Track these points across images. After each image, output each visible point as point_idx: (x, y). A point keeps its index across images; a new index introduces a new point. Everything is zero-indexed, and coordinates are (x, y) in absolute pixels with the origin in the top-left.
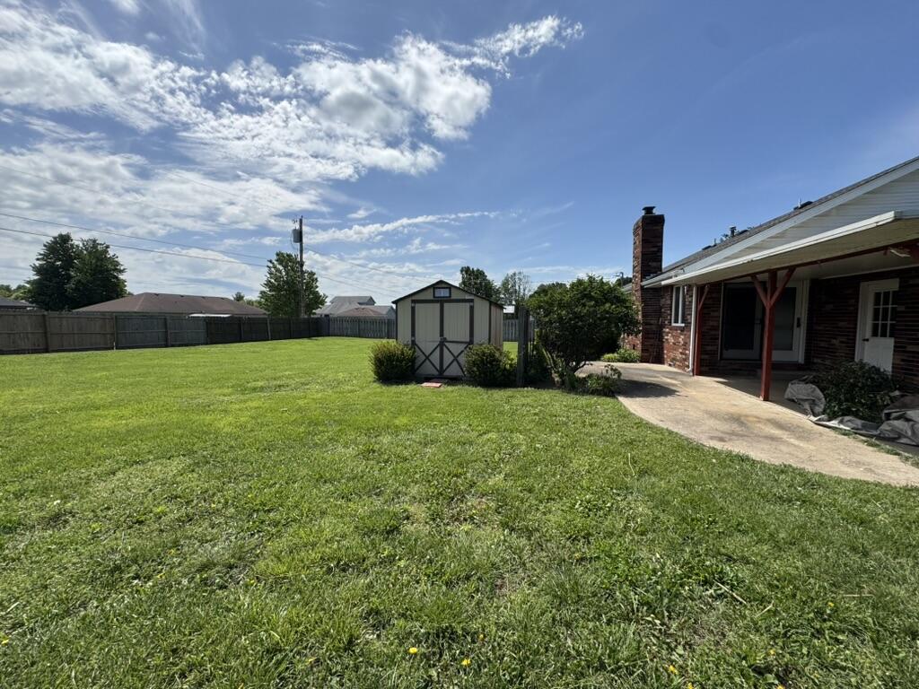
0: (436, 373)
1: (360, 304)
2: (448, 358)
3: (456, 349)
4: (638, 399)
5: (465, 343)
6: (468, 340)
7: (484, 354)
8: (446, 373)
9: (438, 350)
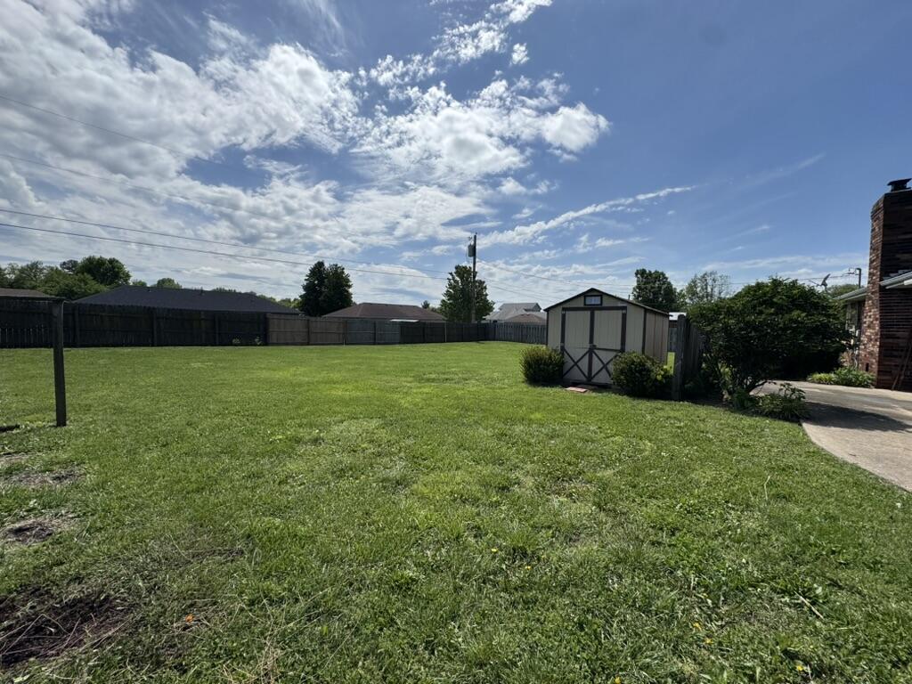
0: (584, 379)
1: (526, 310)
2: (597, 365)
3: (606, 356)
4: (833, 428)
5: (615, 351)
6: (619, 348)
7: (633, 362)
8: (595, 380)
9: (587, 357)
